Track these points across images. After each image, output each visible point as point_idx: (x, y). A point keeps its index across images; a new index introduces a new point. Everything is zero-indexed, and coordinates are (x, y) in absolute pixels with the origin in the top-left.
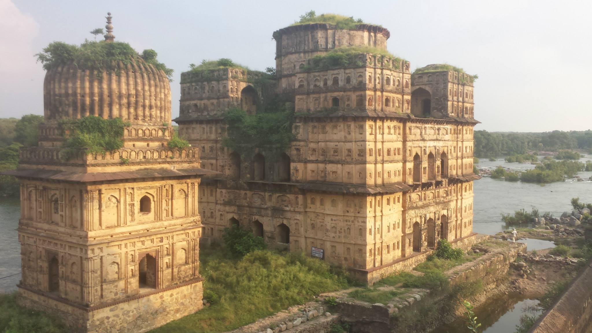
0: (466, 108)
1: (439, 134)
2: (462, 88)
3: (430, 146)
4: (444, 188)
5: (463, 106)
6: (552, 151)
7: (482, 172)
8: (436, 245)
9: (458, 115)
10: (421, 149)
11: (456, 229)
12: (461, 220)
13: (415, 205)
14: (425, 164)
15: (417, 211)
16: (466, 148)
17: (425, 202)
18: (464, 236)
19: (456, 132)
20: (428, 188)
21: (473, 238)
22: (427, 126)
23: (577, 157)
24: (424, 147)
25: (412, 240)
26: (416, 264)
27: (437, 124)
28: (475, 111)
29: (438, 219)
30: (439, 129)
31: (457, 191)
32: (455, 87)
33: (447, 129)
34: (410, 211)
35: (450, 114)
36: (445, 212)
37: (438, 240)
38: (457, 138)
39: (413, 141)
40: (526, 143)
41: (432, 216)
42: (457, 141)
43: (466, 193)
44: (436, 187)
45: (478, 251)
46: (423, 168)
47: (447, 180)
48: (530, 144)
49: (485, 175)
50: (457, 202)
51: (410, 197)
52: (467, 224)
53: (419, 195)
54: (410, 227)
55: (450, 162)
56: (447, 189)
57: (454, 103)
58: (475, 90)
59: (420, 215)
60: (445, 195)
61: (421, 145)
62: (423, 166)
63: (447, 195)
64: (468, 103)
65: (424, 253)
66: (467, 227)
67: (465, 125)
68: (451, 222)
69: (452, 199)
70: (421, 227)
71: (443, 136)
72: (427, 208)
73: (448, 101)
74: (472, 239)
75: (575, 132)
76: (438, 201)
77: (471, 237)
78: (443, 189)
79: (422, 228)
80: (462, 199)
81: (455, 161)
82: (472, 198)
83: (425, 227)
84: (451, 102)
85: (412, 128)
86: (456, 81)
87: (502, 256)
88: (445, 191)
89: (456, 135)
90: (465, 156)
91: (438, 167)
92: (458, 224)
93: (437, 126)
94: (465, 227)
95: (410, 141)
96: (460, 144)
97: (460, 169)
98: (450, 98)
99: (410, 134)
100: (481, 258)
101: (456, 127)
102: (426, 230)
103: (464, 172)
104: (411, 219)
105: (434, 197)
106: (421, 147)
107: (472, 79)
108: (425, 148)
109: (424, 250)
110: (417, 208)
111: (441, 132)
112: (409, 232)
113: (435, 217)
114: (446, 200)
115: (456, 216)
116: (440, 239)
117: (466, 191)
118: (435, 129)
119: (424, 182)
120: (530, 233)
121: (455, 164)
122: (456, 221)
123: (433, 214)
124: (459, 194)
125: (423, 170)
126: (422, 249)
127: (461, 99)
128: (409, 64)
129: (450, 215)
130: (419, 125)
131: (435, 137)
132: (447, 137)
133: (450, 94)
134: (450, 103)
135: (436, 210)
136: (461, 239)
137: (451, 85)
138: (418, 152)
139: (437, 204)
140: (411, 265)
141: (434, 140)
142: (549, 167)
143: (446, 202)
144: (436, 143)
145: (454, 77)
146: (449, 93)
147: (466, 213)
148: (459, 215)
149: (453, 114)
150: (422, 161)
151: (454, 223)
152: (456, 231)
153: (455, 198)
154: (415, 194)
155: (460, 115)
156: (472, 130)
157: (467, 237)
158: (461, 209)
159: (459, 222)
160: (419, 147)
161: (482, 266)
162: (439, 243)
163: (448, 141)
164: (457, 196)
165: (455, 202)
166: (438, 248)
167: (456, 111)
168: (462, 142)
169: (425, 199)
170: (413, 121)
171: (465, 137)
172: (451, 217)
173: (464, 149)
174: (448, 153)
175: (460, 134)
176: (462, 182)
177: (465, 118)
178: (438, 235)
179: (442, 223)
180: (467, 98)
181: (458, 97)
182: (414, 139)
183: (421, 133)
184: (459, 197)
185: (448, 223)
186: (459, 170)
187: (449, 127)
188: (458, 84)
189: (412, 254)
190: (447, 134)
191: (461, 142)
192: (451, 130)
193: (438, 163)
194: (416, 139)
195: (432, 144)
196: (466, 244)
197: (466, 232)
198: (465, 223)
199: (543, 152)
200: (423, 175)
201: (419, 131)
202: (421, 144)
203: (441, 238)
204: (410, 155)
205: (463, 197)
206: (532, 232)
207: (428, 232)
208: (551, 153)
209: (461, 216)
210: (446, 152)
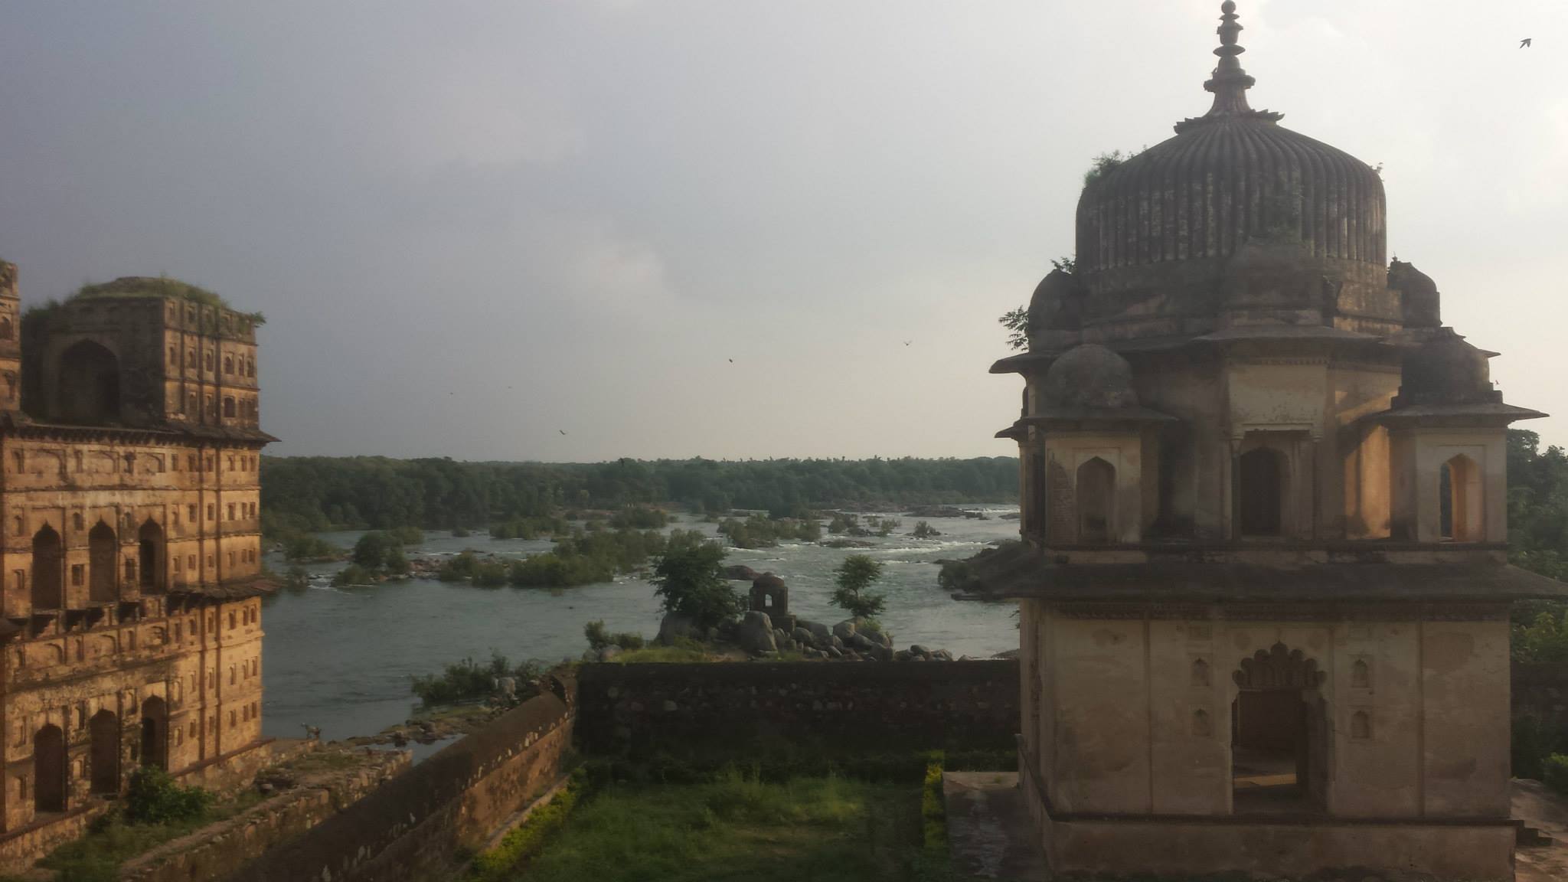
0: (229, 401)
1: (130, 471)
2: (213, 347)
3: (97, 503)
4: (150, 621)
5: (218, 394)
6: (610, 508)
7: (420, 567)
8: (124, 784)
9: (201, 420)
10: (64, 515)
11: (202, 733)
12: (218, 707)
13: (39, 677)
14: (79, 556)
15: (48, 694)
16: (231, 507)
17: (78, 666)
18: (229, 750)
19: (195, 465)
20: (89, 626)
21: (262, 752)
22: (85, 448)
23: (660, 521)
24: (75, 507)
25: (31, 779)
26: (50, 848)
27: (123, 443)
28: (262, 409)
29: (134, 711)
30: (130, 457)
31: (203, 627)
32: (190, 343)
33: (160, 457)
34: (23, 694)
35: (172, 416)
36: (159, 689)
37: (131, 771)
38: (201, 481)
39: (28, 490)
40: (550, 490)
41: (110, 703)
42: (201, 490)
43: (232, 633)
44: (121, 620)
45: (269, 786)
46: (70, 567)
47: (163, 600)
48: (561, 492)
49: (427, 574)
50: (203, 658)
51: (21, 655)
52: (240, 716)
53: (58, 647)
54: (23, 743)
55: (172, 548)
56: (163, 625)
57: (186, 384)
58: (259, 352)
59: (62, 704)
60: (157, 642)
61: (60, 503)
62: (71, 562)
63: (166, 640)
64: (235, 387)
65: (77, 812)
66: (239, 724)
67: (226, 447)
68: (180, 715)
69: (183, 651)
70: (67, 739)
71: (146, 477)
72: (88, 684)
73: (165, 379)
74: (257, 755)
75: (666, 463)
76: (129, 659)
77: (255, 752)
78: (149, 626)
79: (72, 741)
80: (218, 649)
81: (195, 544)
82: (259, 644)
83: (82, 738)
84: (177, 384)
85: (27, 454)
86: (193, 328)
87: (325, 794)
88: (158, 631)
89: (197, 474)
90: (229, 530)
91: (129, 564)
92: (207, 719)
93: (121, 450)
94: (233, 724)
95: (16, 491)
96: (209, 498)
97: (211, 565)
98: (172, 371)
99: (21, 470)
100: (256, 809)
101: (195, 451)
102: (87, 746)
103: (226, 574)
104: (25, 719)
105: (118, 649)
106: (64, 509)
107: (247, 325)
108: (78, 511)
109: (80, 805)
110: (48, 683)
111: (137, 464)
112: (17, 758)
113: (120, 706)
114: (158, 656)
115: (202, 698)
116: (139, 766)
117: (233, 626)
118: (115, 456)
119: (75, 607)
120: (469, 720)
121: (196, 552)
122: (202, 710)
123: (114, 698)
124: (210, 636)
125: (69, 574)
126: (72, 803)
127: (210, 376)
128: (11, 271)
129: (176, 697)
130: (50, 445)
131: (115, 479)
132: (159, 479)
133: (173, 362)
134: (170, 387)
135: (124, 684)
136: (219, 760)
137: (174, 337)
138: (50, 523)
139: (125, 667)
140: (26, 854)
141: (111, 488)
142: (584, 546)
143: (161, 660)
144: (118, 497)
145: (186, 316)
146: (168, 359)
147: (236, 686)
148: (210, 694)
149: (182, 417)
150: (65, 549)
151: (193, 716)
152: (202, 740)
153: (198, 647)
154: (42, 644)
155: (208, 419)
156: (252, 460)
157: (240, 751)
158: (219, 675)
159: (210, 713)
160: (58, 507)
161: (251, 829)
162: (135, 779)
163: (166, 489)
164: (203, 641)
165: (195, 659)
166: (130, 796)
167: (193, 407)
168: (218, 491)
169: (80, 657)
170: (27, 433)
171: (227, 477)
172: (181, 700)
173: (225, 511)
174: (165, 523)
175: (210, 469)
176: (217, 602)
177: (224, 426)
178: (134, 756)
179: (145, 720)
180: (233, 373)
181: (201, 368)
182: (35, 485)
183: (63, 467)
184: (211, 644)
185: (167, 719)
186: (207, 569)
187: (166, 451)
188: (200, 336)
189: (31, 820)
190: (161, 469)
191: (213, 494)
192: (174, 458)
193: (131, 550)
194: (43, 485)
195: (104, 498)
196: (238, 771)
197: (239, 736)
198: (233, 714)
199: (589, 511)
200: (71, 588)
201: (54, 462)
202: (64, 499)
203: (144, 763)
204: (21, 532)
205: (224, 643)
206: (475, 717)
207: (95, 752)
208: (607, 513)
209: (218, 695)
210: (159, 521)
